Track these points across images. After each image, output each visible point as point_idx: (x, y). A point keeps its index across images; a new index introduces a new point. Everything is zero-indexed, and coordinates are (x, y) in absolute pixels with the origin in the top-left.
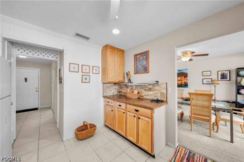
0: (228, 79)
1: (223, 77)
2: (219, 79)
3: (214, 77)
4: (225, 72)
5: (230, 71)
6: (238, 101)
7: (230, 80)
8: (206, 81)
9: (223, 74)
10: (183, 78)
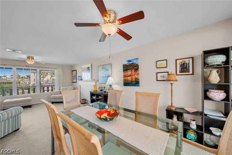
0: (191, 72)
1: (184, 68)
2: (178, 73)
3: (171, 69)
4: (187, 61)
5: (193, 58)
6: (206, 112)
7: (193, 74)
8: (161, 76)
9: (184, 64)
10: (133, 71)
